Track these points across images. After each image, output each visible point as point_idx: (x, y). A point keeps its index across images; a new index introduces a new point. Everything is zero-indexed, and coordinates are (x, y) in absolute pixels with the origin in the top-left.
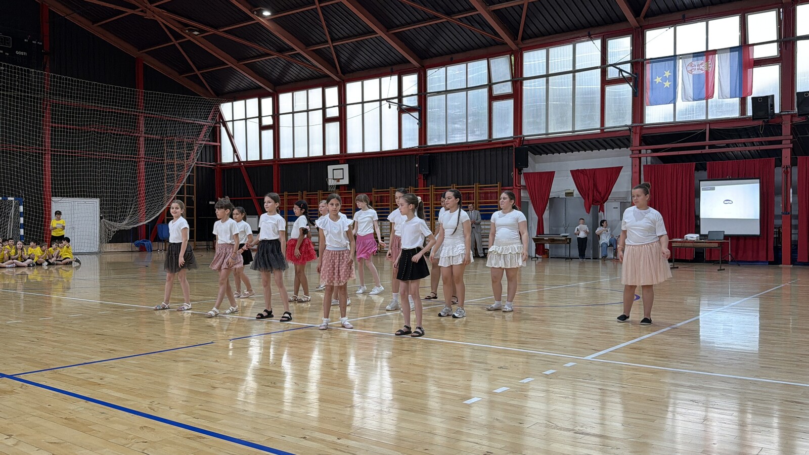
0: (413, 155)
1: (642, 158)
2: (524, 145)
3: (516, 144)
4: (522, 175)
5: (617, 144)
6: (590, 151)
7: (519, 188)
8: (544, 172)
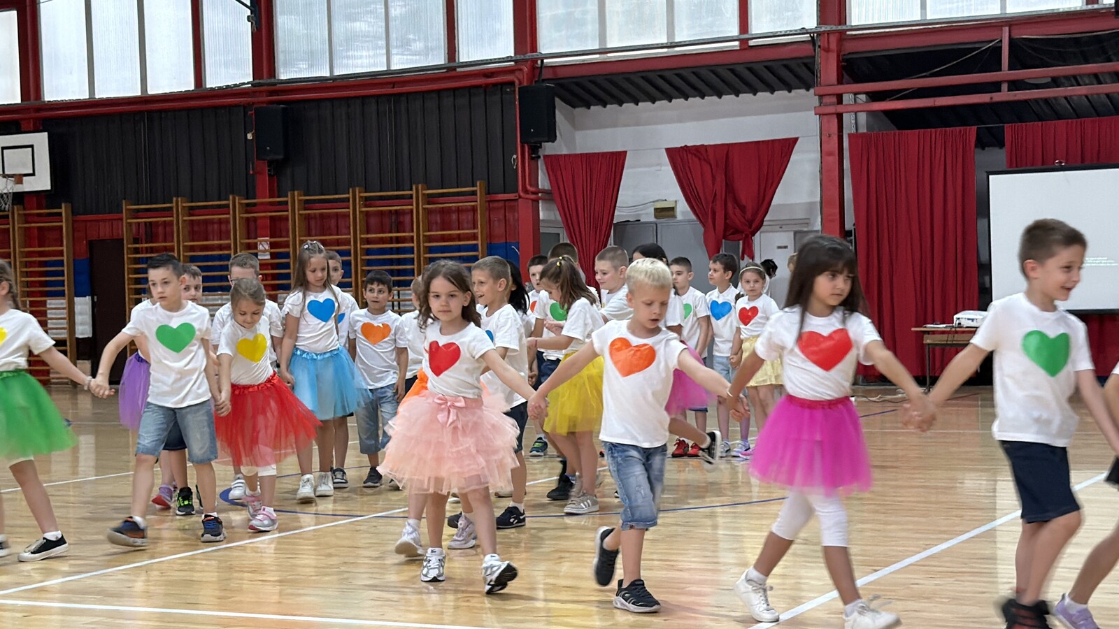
0: (237, 106)
1: (844, 115)
2: (544, 80)
3: (522, 79)
4: (541, 163)
5: (781, 79)
6: (715, 98)
7: (533, 197)
8: (598, 154)
